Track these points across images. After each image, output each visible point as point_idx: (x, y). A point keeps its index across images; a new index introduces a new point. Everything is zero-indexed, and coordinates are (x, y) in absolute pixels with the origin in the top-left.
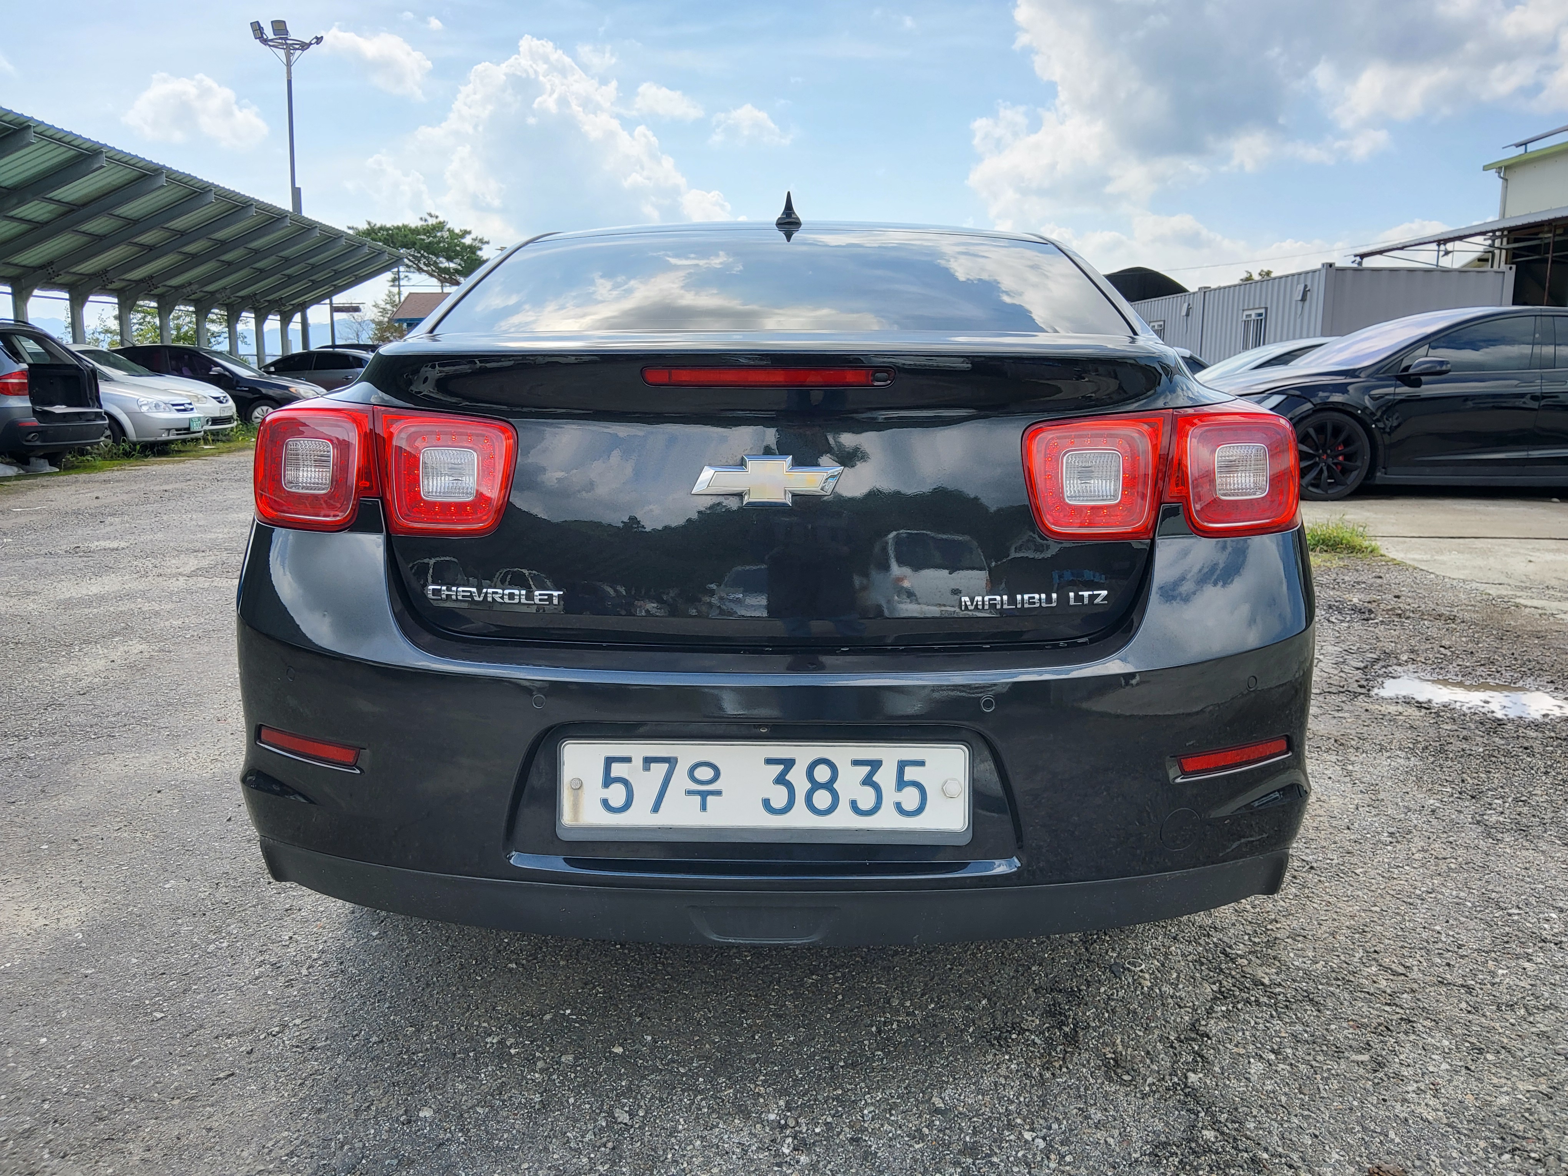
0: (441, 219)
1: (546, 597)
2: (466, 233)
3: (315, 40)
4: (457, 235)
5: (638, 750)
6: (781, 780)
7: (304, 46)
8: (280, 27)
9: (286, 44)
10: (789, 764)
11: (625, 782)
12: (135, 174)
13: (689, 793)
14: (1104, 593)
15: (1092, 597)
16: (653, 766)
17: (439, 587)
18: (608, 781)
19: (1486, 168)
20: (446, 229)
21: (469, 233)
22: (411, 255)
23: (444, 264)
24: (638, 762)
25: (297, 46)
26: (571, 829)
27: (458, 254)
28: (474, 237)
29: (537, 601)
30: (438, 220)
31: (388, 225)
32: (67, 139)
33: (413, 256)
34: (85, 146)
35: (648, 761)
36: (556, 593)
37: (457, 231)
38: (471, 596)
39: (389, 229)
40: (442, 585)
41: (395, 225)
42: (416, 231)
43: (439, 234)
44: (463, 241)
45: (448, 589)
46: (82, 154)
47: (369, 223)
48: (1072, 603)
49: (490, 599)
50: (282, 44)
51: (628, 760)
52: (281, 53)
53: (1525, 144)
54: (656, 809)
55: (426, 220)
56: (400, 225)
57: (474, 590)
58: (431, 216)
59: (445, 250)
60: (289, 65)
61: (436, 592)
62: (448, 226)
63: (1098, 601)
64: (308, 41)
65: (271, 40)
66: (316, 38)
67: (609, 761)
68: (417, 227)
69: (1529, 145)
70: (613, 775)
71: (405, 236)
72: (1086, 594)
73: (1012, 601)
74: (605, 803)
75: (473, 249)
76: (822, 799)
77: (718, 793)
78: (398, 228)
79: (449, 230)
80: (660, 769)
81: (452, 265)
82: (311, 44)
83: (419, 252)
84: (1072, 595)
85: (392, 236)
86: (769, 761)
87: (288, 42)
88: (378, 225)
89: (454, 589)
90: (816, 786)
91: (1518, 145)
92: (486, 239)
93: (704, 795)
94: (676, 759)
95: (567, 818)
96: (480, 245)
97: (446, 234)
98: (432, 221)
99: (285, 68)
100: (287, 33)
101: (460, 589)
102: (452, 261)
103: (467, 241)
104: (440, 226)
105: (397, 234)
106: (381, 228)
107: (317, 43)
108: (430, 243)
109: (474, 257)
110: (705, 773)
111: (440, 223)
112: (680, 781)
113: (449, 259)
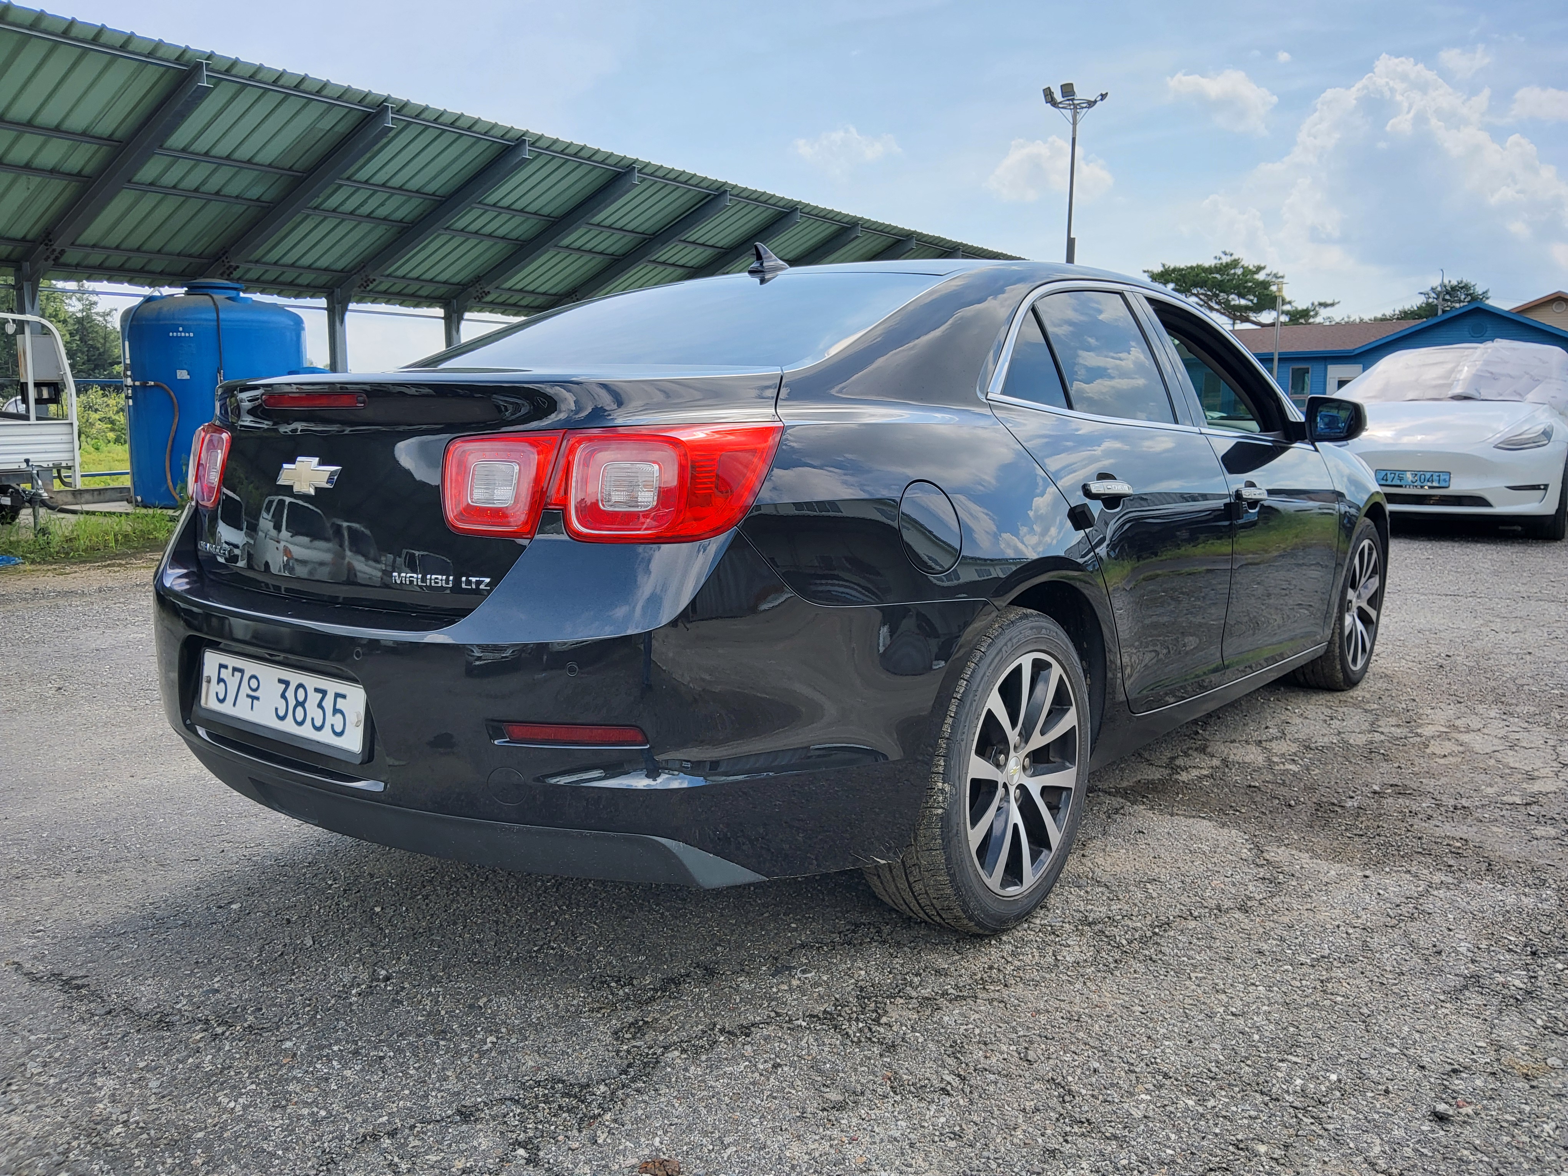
0: (1235, 257)
2: (1259, 269)
3: (1100, 98)
4: (1250, 270)
7: (1091, 104)
8: (1068, 90)
9: (1074, 104)
12: (890, 241)
13: (248, 696)
14: (488, 580)
15: (478, 583)
16: (236, 673)
20: (1240, 265)
21: (1264, 268)
22: (1202, 294)
23: (1235, 300)
25: (1084, 105)
27: (1250, 291)
28: (1269, 272)
30: (1233, 258)
31: (1182, 267)
32: (830, 216)
33: (1205, 295)
34: (845, 220)
35: (235, 669)
37: (1251, 267)
39: (1183, 269)
41: (1189, 265)
42: (1209, 270)
43: (1232, 271)
44: (1256, 276)
46: (844, 227)
47: (1164, 266)
48: (464, 586)
50: (1070, 105)
52: (1068, 113)
55: (1220, 259)
56: (1194, 265)
58: (1226, 254)
59: (1236, 287)
60: (1074, 124)
62: (1242, 263)
63: (482, 587)
64: (1093, 100)
65: (1060, 103)
66: (1102, 95)
68: (1210, 267)
71: (1197, 275)
72: (474, 579)
73: (424, 580)
75: (1265, 285)
77: (258, 699)
78: (1192, 268)
79: (1243, 267)
81: (1243, 302)
82: (1095, 102)
83: (1211, 291)
84: (464, 579)
85: (1184, 276)
87: (1076, 102)
88: (1172, 267)
92: (1280, 274)
96: (1274, 279)
97: (1239, 271)
98: (1226, 259)
99: (1071, 127)
100: (1073, 94)
102: (1243, 298)
103: (1261, 276)
104: (1235, 263)
105: (1189, 273)
106: (1174, 270)
107: (1102, 100)
108: (1221, 281)
109: (1266, 292)
111: (1235, 260)
113: (1241, 295)
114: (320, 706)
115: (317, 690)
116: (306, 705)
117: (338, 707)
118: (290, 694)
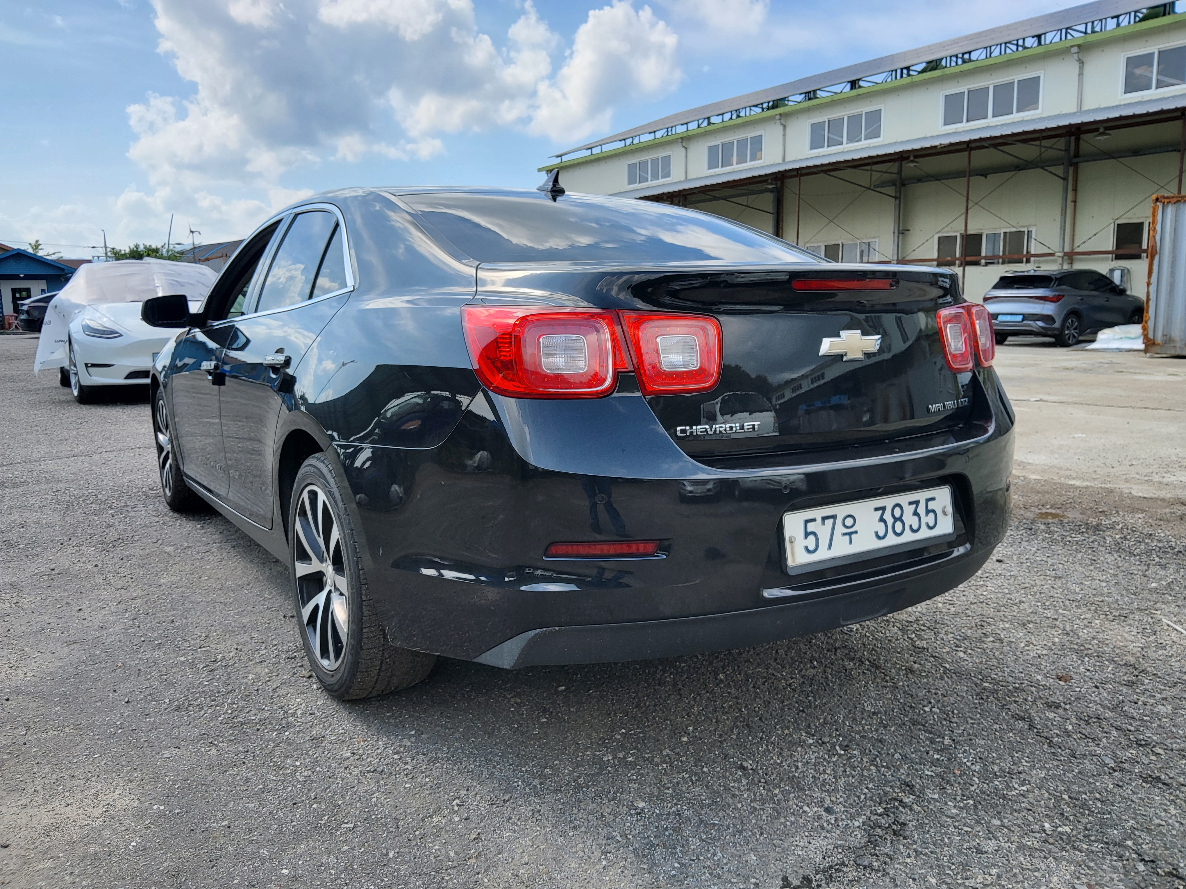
1: (751, 427)
5: (818, 513)
6: (882, 520)
10: (883, 509)
11: (814, 533)
13: (844, 534)
16: (826, 521)
17: (684, 428)
18: (807, 534)
19: (540, 170)
24: (819, 520)
26: (793, 568)
29: (746, 430)
35: (824, 519)
36: (756, 423)
38: (706, 431)
40: (686, 426)
45: (691, 428)
49: (718, 432)
51: (814, 520)
53: (561, 156)
54: (830, 547)
57: (707, 427)
61: (683, 431)
67: (807, 522)
69: (563, 157)
70: (809, 530)
74: (807, 549)
76: (899, 527)
77: (856, 532)
80: (829, 522)
86: (876, 509)
89: (694, 427)
90: (896, 519)
91: (557, 156)
93: (850, 534)
94: (836, 515)
95: (790, 563)
101: (699, 427)
110: (849, 522)
112: (840, 529)
114: (916, 513)
115: (910, 503)
116: (903, 518)
117: (930, 508)
118: (888, 516)
